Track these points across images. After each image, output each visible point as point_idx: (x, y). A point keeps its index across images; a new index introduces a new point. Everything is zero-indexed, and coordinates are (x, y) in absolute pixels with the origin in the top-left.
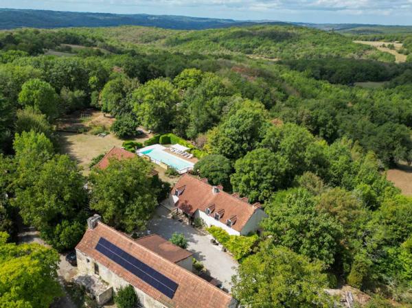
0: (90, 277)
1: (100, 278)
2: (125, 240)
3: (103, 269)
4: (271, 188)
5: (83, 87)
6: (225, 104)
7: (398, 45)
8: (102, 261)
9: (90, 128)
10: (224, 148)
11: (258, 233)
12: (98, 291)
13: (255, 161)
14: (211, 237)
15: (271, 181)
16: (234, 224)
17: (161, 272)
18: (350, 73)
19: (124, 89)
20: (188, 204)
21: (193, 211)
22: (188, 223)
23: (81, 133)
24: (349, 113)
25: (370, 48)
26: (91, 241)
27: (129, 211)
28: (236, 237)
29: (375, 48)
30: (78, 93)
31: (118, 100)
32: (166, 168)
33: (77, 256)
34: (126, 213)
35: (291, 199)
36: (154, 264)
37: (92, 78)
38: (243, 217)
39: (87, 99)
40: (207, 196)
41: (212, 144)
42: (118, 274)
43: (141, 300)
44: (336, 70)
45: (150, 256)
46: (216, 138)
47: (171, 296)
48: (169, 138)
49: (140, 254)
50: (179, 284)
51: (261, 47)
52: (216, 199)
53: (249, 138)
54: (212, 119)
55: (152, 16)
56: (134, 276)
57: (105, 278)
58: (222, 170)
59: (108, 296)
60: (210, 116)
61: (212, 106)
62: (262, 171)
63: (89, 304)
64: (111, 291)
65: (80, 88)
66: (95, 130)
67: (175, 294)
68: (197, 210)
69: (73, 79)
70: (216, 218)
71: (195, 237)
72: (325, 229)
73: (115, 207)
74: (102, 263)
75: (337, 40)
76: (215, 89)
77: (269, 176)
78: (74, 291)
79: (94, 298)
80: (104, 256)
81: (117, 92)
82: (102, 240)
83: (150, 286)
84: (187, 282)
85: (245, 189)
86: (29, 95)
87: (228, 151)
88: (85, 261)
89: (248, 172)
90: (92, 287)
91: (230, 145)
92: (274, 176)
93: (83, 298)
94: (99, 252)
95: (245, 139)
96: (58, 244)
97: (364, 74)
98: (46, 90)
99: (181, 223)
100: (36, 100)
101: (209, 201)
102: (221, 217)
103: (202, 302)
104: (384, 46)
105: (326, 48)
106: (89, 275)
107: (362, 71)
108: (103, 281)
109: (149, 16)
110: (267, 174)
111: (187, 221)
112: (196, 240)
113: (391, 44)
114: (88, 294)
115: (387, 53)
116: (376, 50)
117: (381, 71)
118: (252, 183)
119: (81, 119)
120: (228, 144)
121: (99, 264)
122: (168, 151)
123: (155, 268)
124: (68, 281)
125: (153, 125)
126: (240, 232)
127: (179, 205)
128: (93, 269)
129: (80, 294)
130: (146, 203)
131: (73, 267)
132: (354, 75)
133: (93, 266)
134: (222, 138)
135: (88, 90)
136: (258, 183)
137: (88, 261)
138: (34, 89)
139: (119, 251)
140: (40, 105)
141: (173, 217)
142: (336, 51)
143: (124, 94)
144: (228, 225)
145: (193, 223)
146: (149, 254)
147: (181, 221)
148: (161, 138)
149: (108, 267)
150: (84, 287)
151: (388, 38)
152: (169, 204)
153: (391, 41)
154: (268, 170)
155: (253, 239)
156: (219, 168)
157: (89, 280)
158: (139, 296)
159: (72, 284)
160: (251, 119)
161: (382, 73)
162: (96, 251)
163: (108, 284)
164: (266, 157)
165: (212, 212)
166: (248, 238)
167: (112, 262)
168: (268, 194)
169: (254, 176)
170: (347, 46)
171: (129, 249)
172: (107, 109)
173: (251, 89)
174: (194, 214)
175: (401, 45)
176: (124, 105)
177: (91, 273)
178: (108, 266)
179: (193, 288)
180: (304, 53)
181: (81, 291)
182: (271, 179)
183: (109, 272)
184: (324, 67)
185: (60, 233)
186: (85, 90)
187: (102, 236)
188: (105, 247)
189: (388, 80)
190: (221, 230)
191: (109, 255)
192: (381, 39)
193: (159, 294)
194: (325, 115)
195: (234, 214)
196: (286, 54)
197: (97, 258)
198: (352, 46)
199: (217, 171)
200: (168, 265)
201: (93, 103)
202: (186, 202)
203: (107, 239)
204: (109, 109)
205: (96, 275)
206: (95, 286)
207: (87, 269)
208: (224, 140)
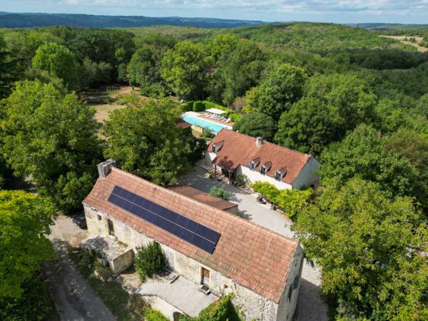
0: (102, 239)
1: (117, 239)
2: (147, 186)
3: (118, 226)
4: (321, 142)
5: (108, 60)
6: (263, 69)
7: (419, 39)
8: (118, 215)
9: (116, 99)
10: (265, 108)
11: (312, 186)
12: (112, 254)
13: (303, 111)
14: (256, 195)
15: (322, 132)
16: (284, 176)
17: (197, 220)
18: (378, 60)
19: (153, 57)
20: (228, 160)
21: (235, 167)
22: (228, 182)
23: (106, 103)
24: (385, 88)
25: (393, 42)
26: (103, 192)
27: (155, 161)
28: (288, 191)
29: (398, 42)
30: (103, 66)
31: (146, 70)
32: (201, 131)
33: (86, 214)
34: (152, 163)
35: (353, 140)
36: (186, 211)
37: (119, 50)
38: (295, 168)
39: (114, 72)
40: (250, 149)
41: (251, 105)
42: (138, 229)
43: (170, 261)
44: (365, 58)
45: (180, 202)
46: (256, 98)
47: (211, 250)
48: (204, 105)
49: (168, 201)
50: (222, 233)
51: (291, 42)
52: (261, 150)
53: (292, 96)
54: (250, 82)
55: (185, 18)
56: (159, 229)
57: (122, 238)
58: (264, 128)
59: (127, 262)
60: (248, 79)
61: (249, 71)
62: (311, 122)
63: (101, 273)
64: (130, 254)
65: (106, 60)
66: (122, 100)
67: (217, 248)
68: (239, 166)
69: (97, 50)
70: (262, 172)
71: (238, 196)
72: (398, 170)
73: (137, 155)
74: (117, 217)
75: (362, 35)
76: (251, 54)
77: (320, 127)
78: (81, 257)
79: (108, 265)
80: (120, 209)
81: (144, 60)
82: (117, 189)
83: (182, 240)
84: (232, 229)
85: (293, 144)
86: (44, 58)
87: (270, 111)
88: (96, 219)
89: (296, 124)
90: (104, 251)
91: (272, 104)
92: (325, 127)
93: (92, 267)
94: (113, 205)
95: (288, 97)
96: (62, 202)
97: (392, 61)
98: (63, 55)
99: (220, 183)
100: (52, 64)
101: (253, 154)
102: (269, 170)
103: (255, 254)
104: (406, 40)
105: (353, 42)
106: (101, 236)
107: (389, 58)
108: (121, 243)
109: (181, 18)
110: (317, 125)
111: (227, 181)
112: (239, 198)
113: (412, 37)
114: (100, 261)
115: (410, 45)
116: (400, 43)
117: (408, 58)
118: (300, 137)
119: (107, 92)
120: (270, 103)
121: (112, 219)
122: (204, 117)
123: (188, 216)
124: (73, 246)
125: (186, 90)
126: (291, 184)
127: (218, 162)
128: (107, 229)
129: (89, 260)
130: (176, 149)
131: (82, 230)
132: (382, 63)
133: (106, 223)
134: (263, 97)
135: (115, 62)
136: (308, 136)
137: (100, 218)
138: (51, 53)
139: (140, 200)
140: (57, 71)
141: (211, 177)
142: (362, 45)
143: (153, 63)
144: (277, 178)
145: (235, 183)
146: (179, 199)
147: (220, 180)
148: (194, 105)
149: (124, 222)
150: (93, 251)
151: (409, 33)
152: (206, 163)
153: (412, 35)
154: (318, 121)
155: (308, 193)
156: (261, 125)
157: (100, 242)
158: (168, 256)
159: (79, 249)
160: (293, 75)
161: (409, 60)
162: (109, 203)
163: (126, 246)
164: (315, 106)
165: (257, 166)
166: (302, 192)
167: (131, 214)
168: (319, 149)
169: (302, 128)
170: (373, 40)
171: (153, 196)
172: (135, 81)
173: (288, 58)
174: (236, 170)
175: (422, 38)
176: (154, 74)
177: (105, 234)
178: (124, 220)
179: (240, 237)
180: (332, 46)
181: (91, 258)
182: (322, 130)
183: (127, 229)
184: (354, 55)
185: (64, 186)
186: (112, 63)
187: (116, 184)
188: (121, 198)
189: (415, 67)
190: (268, 185)
191: (127, 207)
192: (402, 33)
193: (194, 249)
194: (366, 85)
195: (284, 166)
196: (315, 48)
197: (111, 212)
198: (376, 39)
199: (259, 128)
200: (206, 210)
201: (120, 77)
202: (226, 158)
203: (123, 187)
204: (138, 81)
205: (111, 237)
206: (108, 249)
207: (100, 230)
208: (264, 99)
